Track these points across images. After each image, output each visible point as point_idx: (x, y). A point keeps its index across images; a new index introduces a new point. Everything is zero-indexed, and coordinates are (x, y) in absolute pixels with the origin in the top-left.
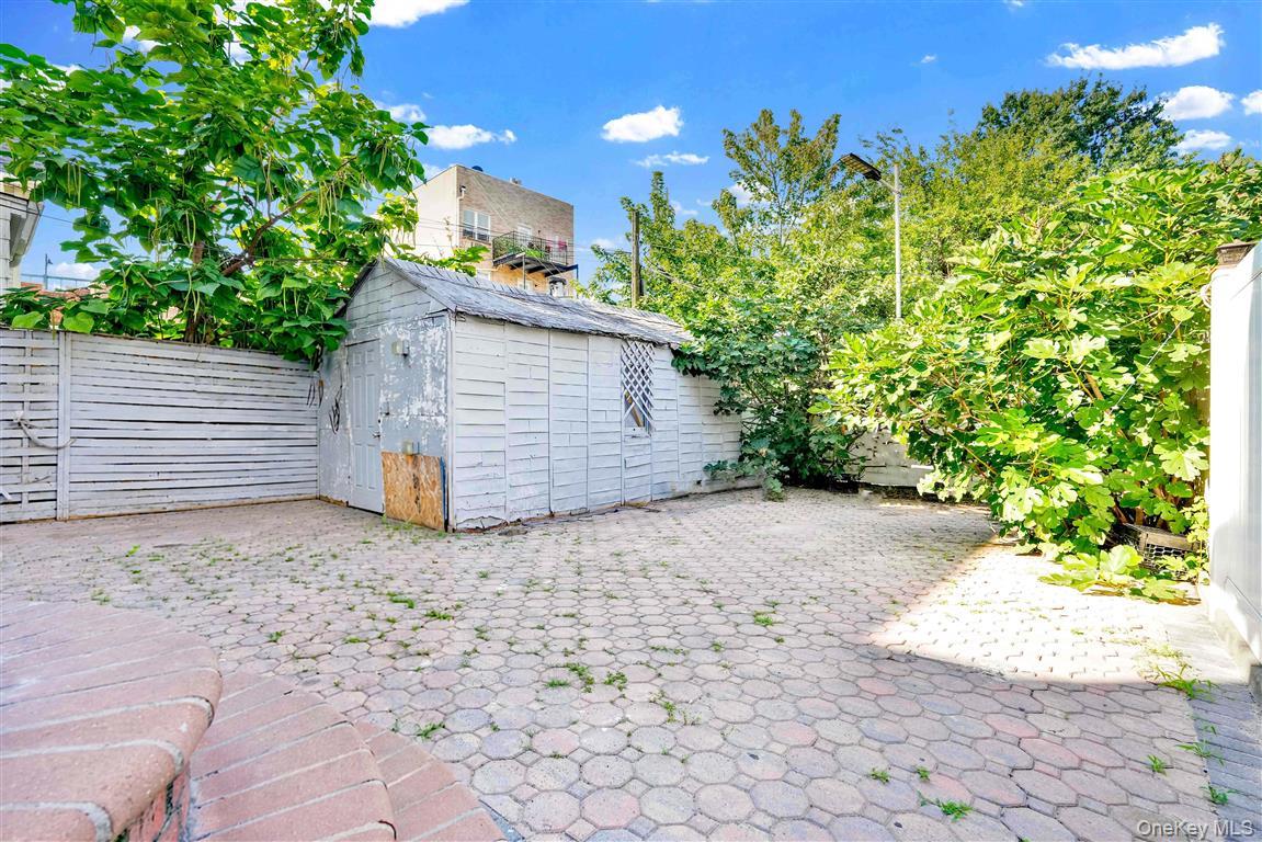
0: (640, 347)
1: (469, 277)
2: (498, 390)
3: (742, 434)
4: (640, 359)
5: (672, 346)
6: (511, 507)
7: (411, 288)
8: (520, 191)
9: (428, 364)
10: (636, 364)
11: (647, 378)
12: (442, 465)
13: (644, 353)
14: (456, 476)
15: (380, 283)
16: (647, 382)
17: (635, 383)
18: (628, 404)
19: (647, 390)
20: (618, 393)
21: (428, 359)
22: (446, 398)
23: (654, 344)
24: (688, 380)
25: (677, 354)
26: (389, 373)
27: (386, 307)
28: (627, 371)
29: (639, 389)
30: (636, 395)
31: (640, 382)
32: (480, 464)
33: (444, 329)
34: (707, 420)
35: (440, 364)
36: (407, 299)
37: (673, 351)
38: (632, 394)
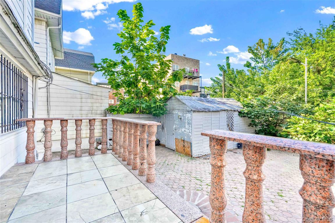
0: (231, 112)
1: (190, 97)
2: (201, 126)
3: (256, 130)
4: (231, 115)
5: (238, 111)
6: (204, 152)
7: (182, 103)
8: (186, 58)
9: (187, 122)
10: (230, 116)
11: (232, 119)
12: (191, 144)
13: (232, 113)
14: (193, 146)
15: (173, 101)
16: (232, 120)
17: (230, 121)
18: (228, 126)
19: (233, 122)
20: (226, 123)
21: (187, 120)
22: (191, 129)
23: (234, 111)
24: (242, 118)
25: (239, 112)
26: (176, 121)
27: (175, 106)
28: (228, 118)
29: (231, 122)
30: (230, 124)
31: (231, 120)
32: (198, 143)
33: (191, 114)
34: (247, 128)
35: (190, 122)
36: (180, 106)
37: (238, 112)
38: (229, 124)
